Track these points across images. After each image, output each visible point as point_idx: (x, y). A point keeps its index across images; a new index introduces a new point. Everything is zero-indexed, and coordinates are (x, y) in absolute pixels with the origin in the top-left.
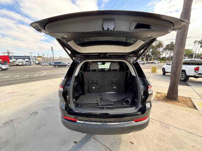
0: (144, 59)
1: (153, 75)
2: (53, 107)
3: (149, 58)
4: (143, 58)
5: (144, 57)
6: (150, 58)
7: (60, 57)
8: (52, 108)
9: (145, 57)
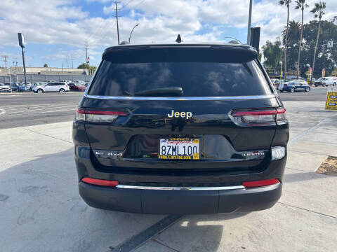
0: (310, 73)
1: (329, 117)
2: (46, 187)
3: (324, 69)
4: (307, 69)
5: (308, 65)
6: (326, 70)
7: (45, 66)
8: (41, 188)
9: (311, 66)
